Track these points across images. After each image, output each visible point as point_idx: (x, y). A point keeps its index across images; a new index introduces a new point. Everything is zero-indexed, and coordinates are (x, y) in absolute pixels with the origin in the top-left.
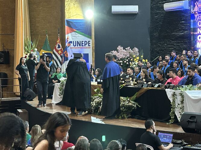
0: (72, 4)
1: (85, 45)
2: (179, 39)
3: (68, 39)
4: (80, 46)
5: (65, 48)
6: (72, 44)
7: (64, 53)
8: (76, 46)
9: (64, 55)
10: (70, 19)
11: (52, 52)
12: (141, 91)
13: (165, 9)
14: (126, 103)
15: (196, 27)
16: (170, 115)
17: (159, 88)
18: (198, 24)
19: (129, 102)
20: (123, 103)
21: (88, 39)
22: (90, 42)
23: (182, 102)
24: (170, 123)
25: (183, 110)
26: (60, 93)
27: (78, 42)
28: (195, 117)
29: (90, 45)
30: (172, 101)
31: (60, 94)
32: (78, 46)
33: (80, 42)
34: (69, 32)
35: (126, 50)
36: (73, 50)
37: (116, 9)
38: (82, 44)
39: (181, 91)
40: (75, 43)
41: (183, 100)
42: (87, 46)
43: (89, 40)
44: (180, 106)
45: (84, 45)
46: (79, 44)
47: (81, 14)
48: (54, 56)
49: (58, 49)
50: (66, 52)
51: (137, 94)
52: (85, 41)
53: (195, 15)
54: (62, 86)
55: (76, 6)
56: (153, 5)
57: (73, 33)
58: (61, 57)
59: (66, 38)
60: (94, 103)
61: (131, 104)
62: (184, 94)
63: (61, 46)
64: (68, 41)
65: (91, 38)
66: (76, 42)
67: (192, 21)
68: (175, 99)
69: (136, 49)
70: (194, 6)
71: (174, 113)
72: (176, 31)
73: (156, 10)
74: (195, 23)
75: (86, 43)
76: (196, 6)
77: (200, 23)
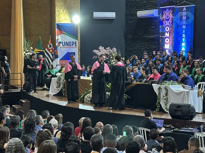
0: (62, 11)
1: (72, 45)
2: (150, 41)
3: (58, 39)
4: (68, 46)
5: (55, 48)
6: (61, 44)
7: (55, 52)
8: (64, 46)
9: (55, 53)
10: (60, 23)
11: (44, 51)
13: (138, 16)
15: (164, 32)
17: (146, 83)
18: (166, 29)
21: (74, 40)
22: (76, 43)
23: (166, 95)
24: (157, 111)
25: (167, 100)
27: (66, 42)
29: (76, 45)
30: (157, 94)
32: (66, 46)
33: (68, 42)
34: (59, 34)
35: (106, 49)
36: (62, 49)
37: (97, 15)
38: (70, 44)
39: (166, 86)
40: (64, 43)
41: (167, 93)
42: (74, 46)
43: (76, 41)
44: (165, 97)
46: (67, 44)
47: (69, 19)
48: (46, 54)
49: (49, 48)
50: (56, 50)
51: (127, 88)
52: (72, 42)
53: (163, 22)
54: (59, 80)
55: (65, 12)
56: (127, 12)
57: (63, 35)
58: (52, 55)
59: (57, 39)
62: (168, 88)
63: (52, 46)
64: (58, 41)
65: (77, 40)
67: (161, 26)
68: (160, 92)
69: (115, 49)
70: (163, 14)
71: (159, 103)
72: (147, 34)
73: (129, 17)
74: (163, 29)
75: (73, 43)
76: (164, 14)
77: (167, 28)
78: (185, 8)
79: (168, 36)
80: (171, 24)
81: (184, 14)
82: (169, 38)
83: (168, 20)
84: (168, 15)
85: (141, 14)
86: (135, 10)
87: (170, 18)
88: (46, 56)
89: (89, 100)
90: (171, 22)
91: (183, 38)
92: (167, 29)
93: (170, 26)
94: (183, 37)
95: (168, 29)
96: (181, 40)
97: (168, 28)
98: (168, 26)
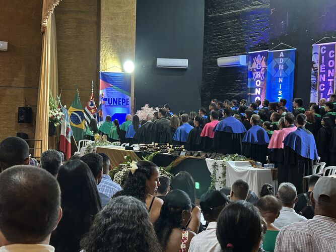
0: (109, 54)
1: (123, 103)
3: (102, 95)
4: (116, 104)
6: (107, 102)
7: (98, 112)
8: (111, 104)
9: (98, 114)
10: (105, 72)
11: (83, 111)
12: (178, 160)
13: (219, 65)
15: (254, 87)
17: (199, 157)
18: (256, 83)
19: (163, 172)
22: (128, 100)
23: (224, 175)
25: (225, 184)
27: (114, 99)
29: (128, 103)
30: (212, 173)
32: (114, 104)
34: (104, 87)
36: (108, 109)
37: (162, 62)
38: (119, 101)
39: (224, 162)
40: (110, 100)
41: (225, 172)
42: (125, 104)
43: (128, 97)
44: (222, 179)
45: (121, 103)
46: (115, 101)
47: (119, 66)
49: (91, 107)
50: (100, 110)
51: (173, 163)
53: (253, 73)
54: (89, 151)
55: (113, 56)
56: (206, 60)
57: (109, 89)
58: (95, 117)
60: (122, 173)
61: (164, 175)
62: (226, 165)
63: (94, 104)
64: (102, 98)
65: (130, 96)
66: (112, 99)
67: (249, 79)
68: (215, 170)
70: (253, 62)
72: (231, 91)
73: (208, 66)
74: (253, 83)
75: (124, 101)
76: (255, 63)
77: (258, 82)
78: (282, 53)
79: (259, 94)
80: (263, 76)
81: (281, 61)
82: (260, 97)
83: (260, 70)
84: (260, 63)
85: (222, 61)
86: (216, 56)
87: (262, 68)
88: (85, 119)
90: (263, 73)
91: (279, 96)
92: (258, 84)
93: (262, 79)
94: (279, 94)
95: (260, 83)
96: (275, 99)
97: (260, 81)
98: (259, 79)
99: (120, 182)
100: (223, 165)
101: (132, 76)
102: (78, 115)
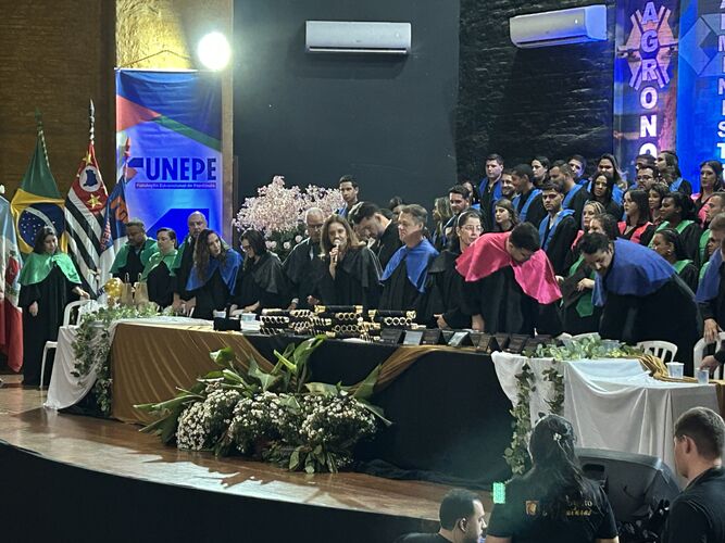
0: (145, 10)
1: (195, 173)
3: (127, 148)
4: (175, 177)
6: (141, 171)
7: (113, 206)
8: (156, 177)
9: (113, 212)
10: (135, 69)
11: (60, 202)
12: (397, 361)
13: (514, 40)
14: (335, 410)
15: (634, 112)
16: (508, 460)
17: (468, 349)
18: (643, 99)
19: (347, 403)
20: (322, 410)
21: (206, 153)
22: (213, 165)
26: (77, 366)
27: (166, 161)
28: (601, 469)
29: (213, 174)
30: (515, 404)
31: (75, 370)
32: (165, 177)
34: (131, 121)
37: (324, 34)
38: (184, 169)
39: (554, 362)
40: (153, 166)
41: (561, 399)
42: (203, 177)
43: (212, 154)
45: (189, 174)
46: (169, 168)
47: (180, 50)
48: (68, 216)
49: (87, 189)
50: (119, 199)
51: (379, 371)
52: (195, 161)
53: (630, 65)
54: (88, 338)
55: (159, 16)
56: (470, 23)
58: (101, 221)
59: (120, 143)
60: (207, 407)
61: (352, 413)
62: (563, 373)
64: (127, 157)
65: (219, 149)
66: (157, 160)
67: (618, 87)
68: (526, 393)
70: (629, 28)
72: (557, 128)
73: (479, 43)
74: (631, 97)
75: (198, 168)
76: (636, 29)
77: (649, 95)
79: (653, 133)
80: (665, 75)
82: (656, 144)
83: (653, 55)
85: (527, 28)
86: (506, 12)
87: (659, 47)
88: (68, 228)
89: (198, 435)
90: (665, 64)
91: (721, 141)
92: (649, 101)
93: (662, 86)
94: (720, 134)
95: (655, 98)
96: (709, 150)
97: (654, 92)
98: (653, 84)
99: (201, 440)
100: (554, 376)
101: (224, 84)
102: (45, 218)
